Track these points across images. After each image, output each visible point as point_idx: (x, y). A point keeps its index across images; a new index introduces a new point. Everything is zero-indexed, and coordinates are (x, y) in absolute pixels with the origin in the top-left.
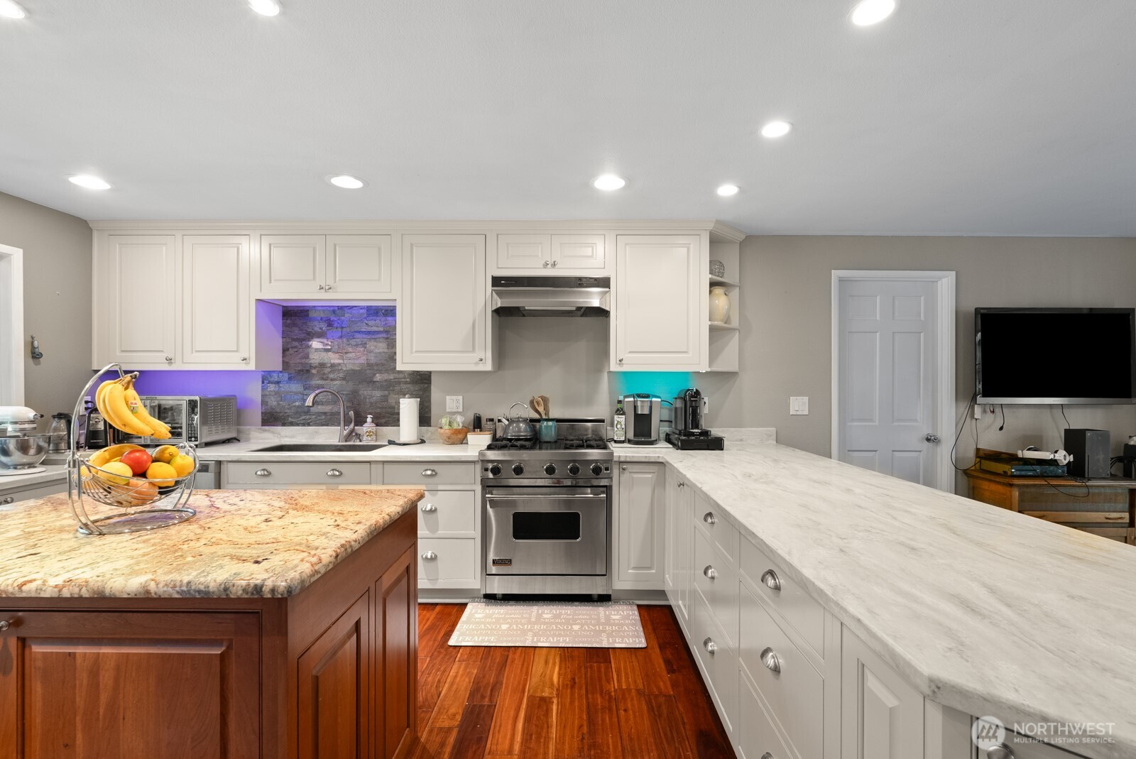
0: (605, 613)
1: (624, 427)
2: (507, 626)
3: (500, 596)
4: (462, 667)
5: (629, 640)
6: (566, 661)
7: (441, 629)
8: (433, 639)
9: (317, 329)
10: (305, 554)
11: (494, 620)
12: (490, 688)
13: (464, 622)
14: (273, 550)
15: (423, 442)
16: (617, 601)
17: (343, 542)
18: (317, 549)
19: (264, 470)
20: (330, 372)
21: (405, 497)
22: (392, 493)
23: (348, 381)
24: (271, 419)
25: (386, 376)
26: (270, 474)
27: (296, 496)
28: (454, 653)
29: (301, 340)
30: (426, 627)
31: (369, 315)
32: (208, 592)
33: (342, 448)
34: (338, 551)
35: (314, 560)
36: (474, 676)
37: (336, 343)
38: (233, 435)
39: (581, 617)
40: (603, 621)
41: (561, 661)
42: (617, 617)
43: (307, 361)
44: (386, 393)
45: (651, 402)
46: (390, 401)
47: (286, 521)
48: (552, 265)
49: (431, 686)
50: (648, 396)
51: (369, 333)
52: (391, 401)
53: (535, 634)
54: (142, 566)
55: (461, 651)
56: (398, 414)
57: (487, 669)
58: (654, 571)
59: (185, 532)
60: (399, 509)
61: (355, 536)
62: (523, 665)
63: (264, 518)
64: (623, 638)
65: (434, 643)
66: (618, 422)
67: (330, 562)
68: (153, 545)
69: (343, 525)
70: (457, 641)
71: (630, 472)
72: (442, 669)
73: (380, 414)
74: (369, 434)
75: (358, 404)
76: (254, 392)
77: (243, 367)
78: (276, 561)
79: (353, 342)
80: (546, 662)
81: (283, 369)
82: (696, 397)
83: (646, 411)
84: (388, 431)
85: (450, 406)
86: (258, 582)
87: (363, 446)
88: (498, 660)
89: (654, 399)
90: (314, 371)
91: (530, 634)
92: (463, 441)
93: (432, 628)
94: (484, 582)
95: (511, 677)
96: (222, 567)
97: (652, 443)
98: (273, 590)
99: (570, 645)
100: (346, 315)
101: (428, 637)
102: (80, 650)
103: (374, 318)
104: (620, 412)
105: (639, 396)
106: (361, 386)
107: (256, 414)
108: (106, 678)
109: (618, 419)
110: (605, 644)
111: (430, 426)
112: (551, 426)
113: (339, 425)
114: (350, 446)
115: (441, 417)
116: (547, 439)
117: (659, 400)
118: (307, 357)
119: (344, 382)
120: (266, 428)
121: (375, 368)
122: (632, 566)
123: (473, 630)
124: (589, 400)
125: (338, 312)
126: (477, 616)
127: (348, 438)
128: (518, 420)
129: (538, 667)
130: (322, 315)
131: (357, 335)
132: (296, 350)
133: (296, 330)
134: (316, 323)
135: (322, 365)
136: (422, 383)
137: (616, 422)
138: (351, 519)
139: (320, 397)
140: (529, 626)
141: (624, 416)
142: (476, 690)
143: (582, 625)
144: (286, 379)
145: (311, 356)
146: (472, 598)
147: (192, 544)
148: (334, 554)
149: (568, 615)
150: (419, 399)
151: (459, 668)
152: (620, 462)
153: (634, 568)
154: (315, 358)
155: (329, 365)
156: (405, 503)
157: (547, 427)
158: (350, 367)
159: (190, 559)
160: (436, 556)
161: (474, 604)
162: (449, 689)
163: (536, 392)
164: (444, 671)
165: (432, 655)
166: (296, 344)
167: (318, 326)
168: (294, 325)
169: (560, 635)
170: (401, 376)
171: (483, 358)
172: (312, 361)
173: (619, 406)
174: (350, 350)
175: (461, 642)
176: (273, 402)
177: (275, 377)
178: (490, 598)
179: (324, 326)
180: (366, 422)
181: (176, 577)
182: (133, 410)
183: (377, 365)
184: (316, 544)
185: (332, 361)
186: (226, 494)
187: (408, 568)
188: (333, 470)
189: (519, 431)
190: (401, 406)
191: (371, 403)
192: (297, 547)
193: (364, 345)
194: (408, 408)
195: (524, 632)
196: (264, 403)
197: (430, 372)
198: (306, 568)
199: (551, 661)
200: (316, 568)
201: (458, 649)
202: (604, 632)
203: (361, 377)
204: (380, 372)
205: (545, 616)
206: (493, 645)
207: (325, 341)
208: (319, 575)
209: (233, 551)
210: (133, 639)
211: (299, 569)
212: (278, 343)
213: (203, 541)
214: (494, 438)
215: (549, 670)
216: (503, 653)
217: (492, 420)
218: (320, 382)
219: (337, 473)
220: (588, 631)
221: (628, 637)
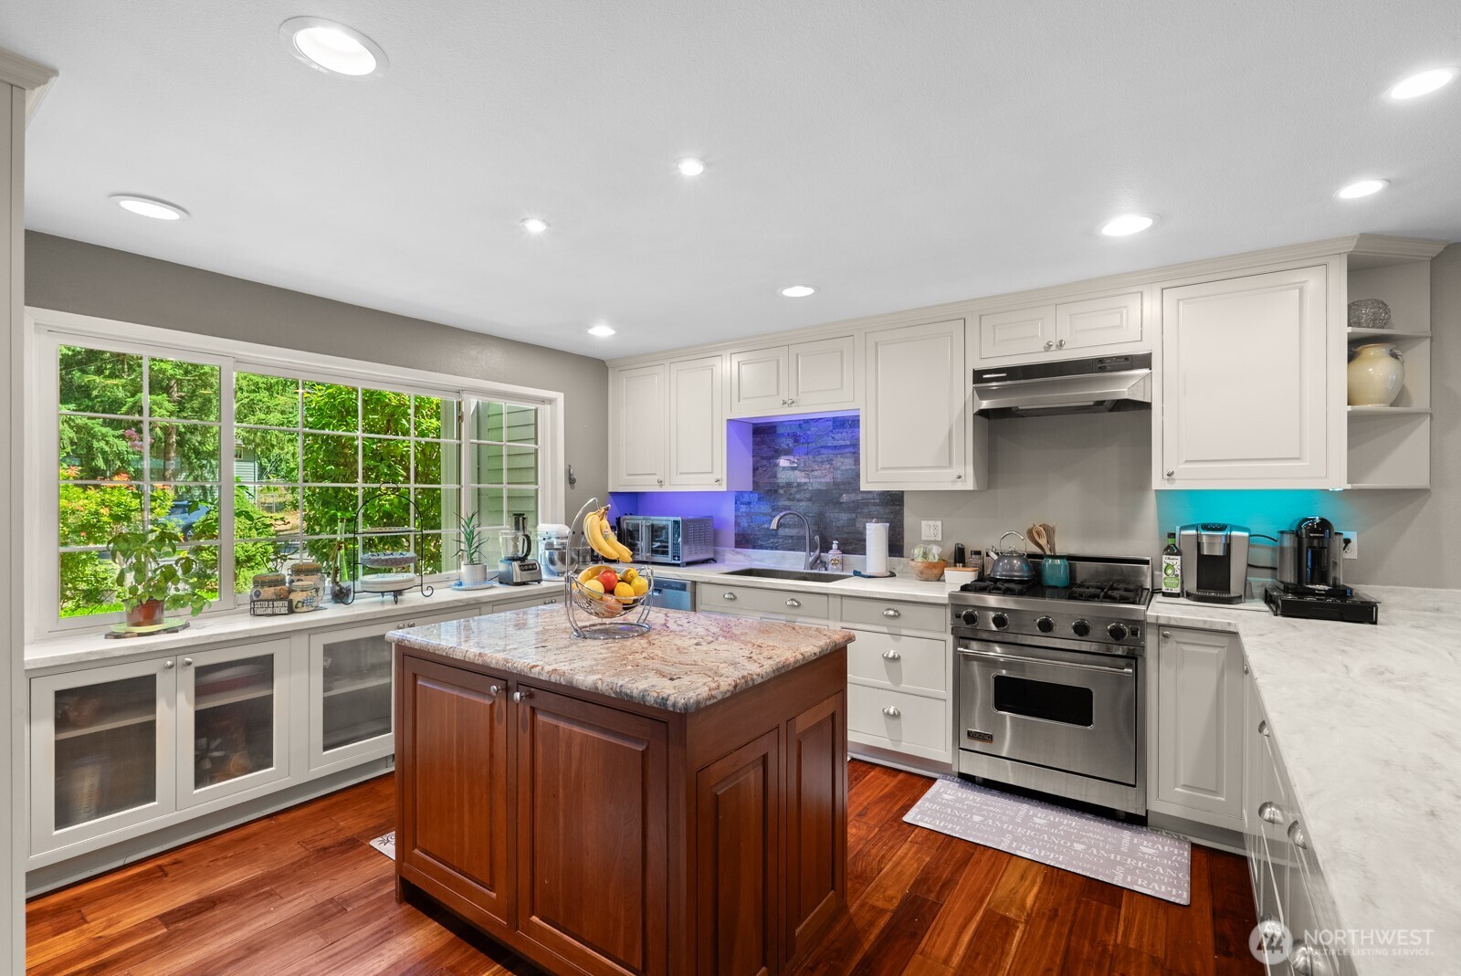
0: (1131, 841)
1: (1179, 572)
2: (981, 818)
3: (981, 781)
4: (914, 849)
5: (1160, 888)
6: (1051, 885)
7: (900, 799)
8: (888, 808)
9: (784, 446)
10: (710, 679)
11: (965, 807)
12: (940, 884)
13: (928, 800)
14: (688, 670)
15: (892, 575)
16: (1157, 829)
17: (746, 674)
18: (722, 676)
19: (731, 594)
20: (796, 492)
21: (830, 638)
22: (820, 632)
23: (813, 503)
24: (744, 541)
25: (853, 497)
26: (735, 598)
27: (732, 624)
28: (907, 831)
29: (769, 459)
30: (882, 793)
31: (835, 427)
32: (632, 697)
33: (807, 576)
34: (738, 681)
35: (713, 685)
36: (924, 864)
37: (802, 460)
38: (710, 556)
39: (1091, 835)
40: (1124, 849)
41: (1044, 882)
42: (1151, 851)
43: (775, 480)
44: (854, 515)
45: (1229, 538)
46: (857, 525)
47: (712, 646)
48: (1057, 346)
49: (874, 859)
50: (1222, 528)
51: (835, 447)
52: (859, 525)
53: (1016, 839)
54: (599, 667)
55: (916, 831)
56: (865, 540)
57: (942, 861)
58: (1223, 799)
59: (637, 645)
60: (817, 650)
61: (758, 670)
62: (989, 871)
63: (696, 641)
64: (1150, 881)
65: (887, 814)
66: (1168, 565)
67: (728, 691)
68: (612, 652)
69: (755, 657)
70: (914, 818)
71: (1178, 642)
72: (890, 844)
73: (847, 539)
74: (835, 562)
75: (825, 528)
76: (728, 512)
77: (716, 488)
78: (686, 680)
79: (818, 459)
80: (1023, 877)
81: (754, 489)
82: (1322, 532)
83: (1219, 551)
84: (853, 559)
85: (927, 532)
86: (665, 696)
87: (828, 575)
88: (958, 855)
89: (1234, 533)
90: (781, 491)
91: (1009, 836)
92: (939, 578)
93: (889, 797)
94: (956, 756)
95: (970, 880)
96: (646, 678)
97: (1229, 601)
98: (674, 705)
99: (1063, 867)
100: (813, 429)
101: (883, 805)
102: (562, 725)
103: (841, 430)
104: (1171, 550)
105: (1205, 527)
106: (826, 508)
107: (729, 535)
108: (576, 750)
109: (1168, 561)
110: (1118, 880)
111: (903, 557)
112: (1059, 566)
113: (805, 551)
114: (815, 574)
115: (914, 546)
116: (1053, 583)
117: (1246, 534)
118: (775, 476)
119: (810, 504)
120: (739, 550)
121: (842, 487)
122: (1182, 783)
123: (936, 811)
124: (1125, 531)
125: (804, 426)
126: (945, 796)
127: (813, 565)
128: (1011, 555)
129: (1010, 879)
130: (789, 431)
131: (823, 451)
132: (764, 469)
133: (765, 448)
134: (783, 439)
135: (789, 485)
136: (894, 504)
137: (1164, 565)
138: (766, 654)
139: (788, 519)
140: (1011, 827)
141: (1179, 557)
142: (923, 880)
143: (1089, 846)
144: (756, 500)
145: (779, 475)
146: (944, 774)
147: (637, 655)
148: (733, 684)
149: (1072, 828)
150: (888, 524)
151: (909, 849)
152: (1160, 626)
153: (1185, 786)
154: (783, 477)
155: (795, 484)
156: (826, 644)
157: (1052, 566)
158: (816, 486)
159: (629, 667)
160: (899, 714)
161: (945, 781)
162: (893, 869)
163: (1035, 519)
164: (892, 848)
165: (883, 826)
166: (765, 462)
167: (786, 443)
168: (763, 442)
169: (1052, 850)
170: (871, 496)
171: (962, 474)
172: (780, 481)
173: (1170, 541)
174: (816, 467)
175: (918, 821)
176: (744, 523)
177: (746, 499)
178: (967, 779)
179: (790, 442)
180: (831, 548)
181: (615, 680)
182: (606, 538)
183: (843, 483)
184: (723, 672)
185: (799, 481)
186: (680, 615)
187: (833, 715)
188: (792, 600)
189: (1012, 569)
190: (868, 532)
191: (838, 527)
192: (707, 672)
193: (830, 461)
194: (876, 534)
195: (1002, 832)
196: (737, 524)
197: (903, 492)
198: (703, 692)
199: (1030, 878)
200: (713, 693)
201: (913, 828)
202: (1123, 865)
203: (828, 497)
204: (847, 492)
205: (1036, 820)
206: (957, 836)
207: (791, 458)
208: (716, 700)
209: (660, 667)
210: (594, 725)
211: (698, 691)
212: (747, 461)
213: (645, 655)
214: (981, 577)
215: (1024, 888)
216: (967, 849)
217: (978, 553)
218: (787, 503)
219: (796, 604)
220: (1095, 856)
221: (1161, 882)
